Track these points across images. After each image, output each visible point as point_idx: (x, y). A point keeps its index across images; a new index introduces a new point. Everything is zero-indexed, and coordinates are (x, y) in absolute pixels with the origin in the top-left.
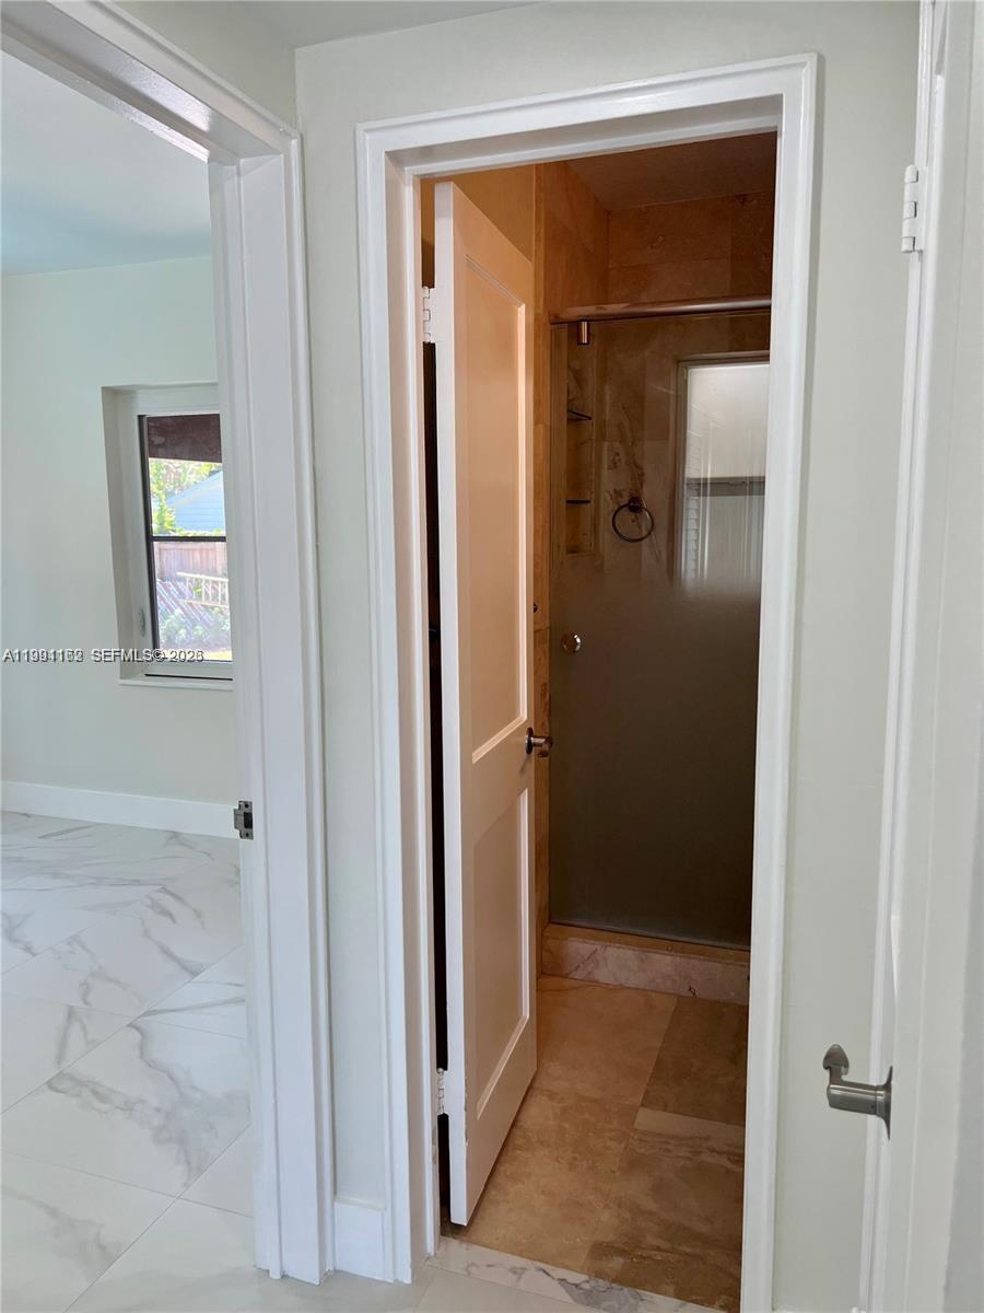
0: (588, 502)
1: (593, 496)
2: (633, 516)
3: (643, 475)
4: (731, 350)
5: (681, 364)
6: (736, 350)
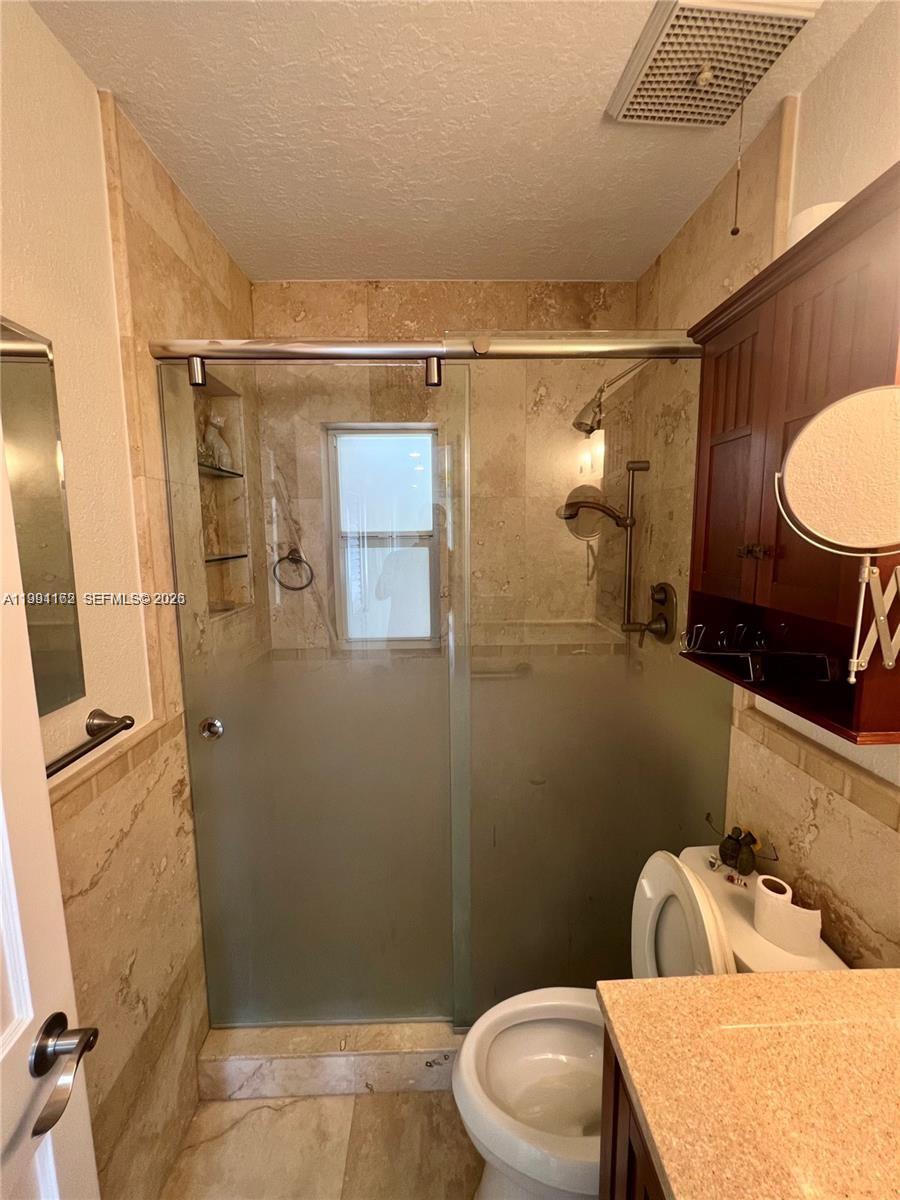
0: (246, 556)
1: (250, 550)
2: (294, 567)
3: (300, 529)
4: (373, 421)
5: (330, 432)
6: (378, 421)
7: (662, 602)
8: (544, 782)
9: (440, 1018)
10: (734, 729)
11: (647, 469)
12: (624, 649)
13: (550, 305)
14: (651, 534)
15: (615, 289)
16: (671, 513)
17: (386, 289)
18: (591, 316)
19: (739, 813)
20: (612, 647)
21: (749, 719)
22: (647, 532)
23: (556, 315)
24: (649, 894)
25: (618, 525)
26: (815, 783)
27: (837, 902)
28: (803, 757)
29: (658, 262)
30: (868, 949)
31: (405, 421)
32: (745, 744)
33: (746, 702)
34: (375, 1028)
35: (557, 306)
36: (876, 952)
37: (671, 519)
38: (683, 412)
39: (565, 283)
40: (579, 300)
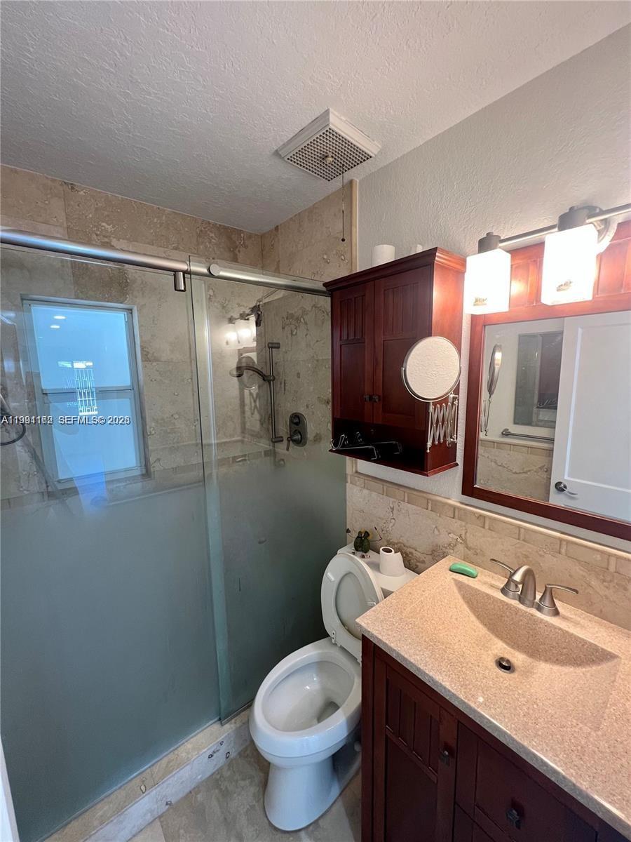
4: (77, 298)
5: (24, 301)
6: (82, 299)
7: (297, 424)
8: (266, 540)
9: (210, 723)
10: (347, 484)
11: (279, 348)
12: (271, 453)
13: (212, 237)
14: (285, 386)
15: (250, 237)
16: (299, 374)
17: (82, 193)
18: (237, 250)
19: (356, 524)
20: (263, 453)
21: (356, 478)
22: (281, 384)
23: (216, 244)
24: (333, 579)
25: (264, 380)
26: (392, 500)
27: (405, 548)
28: (385, 489)
29: (277, 228)
30: (419, 562)
31: (108, 302)
32: (355, 490)
33: (354, 470)
34: (165, 761)
35: (217, 239)
36: (423, 562)
37: (299, 377)
38: (302, 319)
39: (220, 225)
40: (229, 238)
